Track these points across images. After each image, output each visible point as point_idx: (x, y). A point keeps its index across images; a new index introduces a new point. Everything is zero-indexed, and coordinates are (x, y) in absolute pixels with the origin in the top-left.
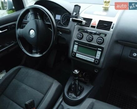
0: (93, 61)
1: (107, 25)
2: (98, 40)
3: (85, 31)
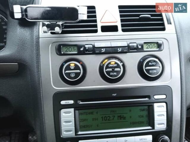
1: (150, 16)
2: (148, 68)
3: (88, 47)
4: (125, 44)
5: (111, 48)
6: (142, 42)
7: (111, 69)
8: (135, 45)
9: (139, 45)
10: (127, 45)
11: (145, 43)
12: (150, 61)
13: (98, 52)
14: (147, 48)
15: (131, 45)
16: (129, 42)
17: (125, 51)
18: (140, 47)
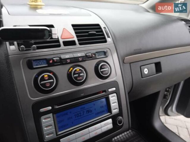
1: (95, 32)
2: (102, 70)
3: (56, 60)
4: (83, 54)
5: (74, 59)
6: (94, 52)
7: (77, 75)
8: (90, 54)
9: (93, 54)
10: (85, 55)
11: (96, 52)
12: (102, 65)
13: (65, 62)
14: (98, 56)
15: (87, 54)
16: (86, 53)
17: (84, 59)
18: (94, 56)
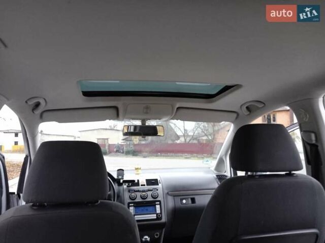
0: (156, 218)
1: (154, 182)
3: (137, 190)
4: (147, 189)
5: (143, 190)
6: (153, 188)
8: (150, 189)
13: (140, 191)
